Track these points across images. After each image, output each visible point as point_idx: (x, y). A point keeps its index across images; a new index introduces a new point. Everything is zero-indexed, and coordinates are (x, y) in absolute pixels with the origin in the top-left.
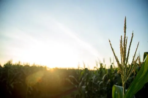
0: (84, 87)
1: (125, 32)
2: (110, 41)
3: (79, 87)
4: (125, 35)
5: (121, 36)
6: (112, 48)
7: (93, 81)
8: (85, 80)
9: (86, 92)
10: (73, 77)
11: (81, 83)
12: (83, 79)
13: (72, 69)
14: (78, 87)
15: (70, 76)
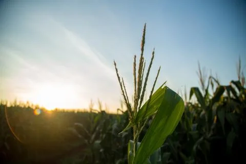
0: (98, 142)
1: (142, 50)
2: (115, 64)
3: (91, 142)
4: (142, 55)
5: (135, 56)
6: (118, 75)
7: (113, 132)
8: (101, 130)
9: (101, 150)
10: (81, 125)
11: (93, 136)
12: (97, 129)
13: (83, 111)
14: (89, 141)
15: (76, 124)
